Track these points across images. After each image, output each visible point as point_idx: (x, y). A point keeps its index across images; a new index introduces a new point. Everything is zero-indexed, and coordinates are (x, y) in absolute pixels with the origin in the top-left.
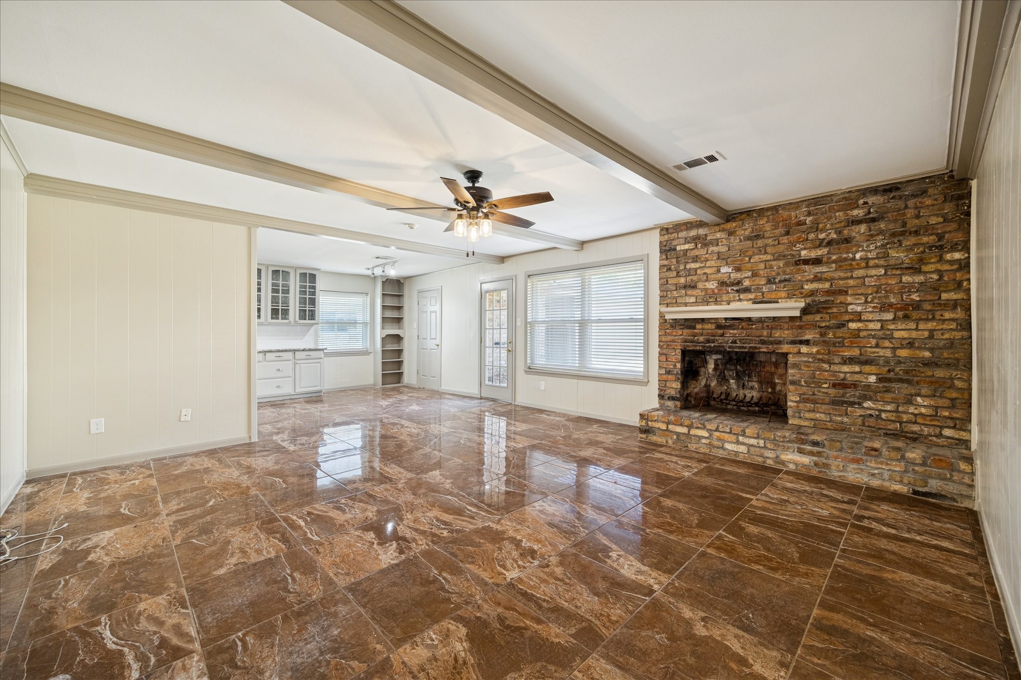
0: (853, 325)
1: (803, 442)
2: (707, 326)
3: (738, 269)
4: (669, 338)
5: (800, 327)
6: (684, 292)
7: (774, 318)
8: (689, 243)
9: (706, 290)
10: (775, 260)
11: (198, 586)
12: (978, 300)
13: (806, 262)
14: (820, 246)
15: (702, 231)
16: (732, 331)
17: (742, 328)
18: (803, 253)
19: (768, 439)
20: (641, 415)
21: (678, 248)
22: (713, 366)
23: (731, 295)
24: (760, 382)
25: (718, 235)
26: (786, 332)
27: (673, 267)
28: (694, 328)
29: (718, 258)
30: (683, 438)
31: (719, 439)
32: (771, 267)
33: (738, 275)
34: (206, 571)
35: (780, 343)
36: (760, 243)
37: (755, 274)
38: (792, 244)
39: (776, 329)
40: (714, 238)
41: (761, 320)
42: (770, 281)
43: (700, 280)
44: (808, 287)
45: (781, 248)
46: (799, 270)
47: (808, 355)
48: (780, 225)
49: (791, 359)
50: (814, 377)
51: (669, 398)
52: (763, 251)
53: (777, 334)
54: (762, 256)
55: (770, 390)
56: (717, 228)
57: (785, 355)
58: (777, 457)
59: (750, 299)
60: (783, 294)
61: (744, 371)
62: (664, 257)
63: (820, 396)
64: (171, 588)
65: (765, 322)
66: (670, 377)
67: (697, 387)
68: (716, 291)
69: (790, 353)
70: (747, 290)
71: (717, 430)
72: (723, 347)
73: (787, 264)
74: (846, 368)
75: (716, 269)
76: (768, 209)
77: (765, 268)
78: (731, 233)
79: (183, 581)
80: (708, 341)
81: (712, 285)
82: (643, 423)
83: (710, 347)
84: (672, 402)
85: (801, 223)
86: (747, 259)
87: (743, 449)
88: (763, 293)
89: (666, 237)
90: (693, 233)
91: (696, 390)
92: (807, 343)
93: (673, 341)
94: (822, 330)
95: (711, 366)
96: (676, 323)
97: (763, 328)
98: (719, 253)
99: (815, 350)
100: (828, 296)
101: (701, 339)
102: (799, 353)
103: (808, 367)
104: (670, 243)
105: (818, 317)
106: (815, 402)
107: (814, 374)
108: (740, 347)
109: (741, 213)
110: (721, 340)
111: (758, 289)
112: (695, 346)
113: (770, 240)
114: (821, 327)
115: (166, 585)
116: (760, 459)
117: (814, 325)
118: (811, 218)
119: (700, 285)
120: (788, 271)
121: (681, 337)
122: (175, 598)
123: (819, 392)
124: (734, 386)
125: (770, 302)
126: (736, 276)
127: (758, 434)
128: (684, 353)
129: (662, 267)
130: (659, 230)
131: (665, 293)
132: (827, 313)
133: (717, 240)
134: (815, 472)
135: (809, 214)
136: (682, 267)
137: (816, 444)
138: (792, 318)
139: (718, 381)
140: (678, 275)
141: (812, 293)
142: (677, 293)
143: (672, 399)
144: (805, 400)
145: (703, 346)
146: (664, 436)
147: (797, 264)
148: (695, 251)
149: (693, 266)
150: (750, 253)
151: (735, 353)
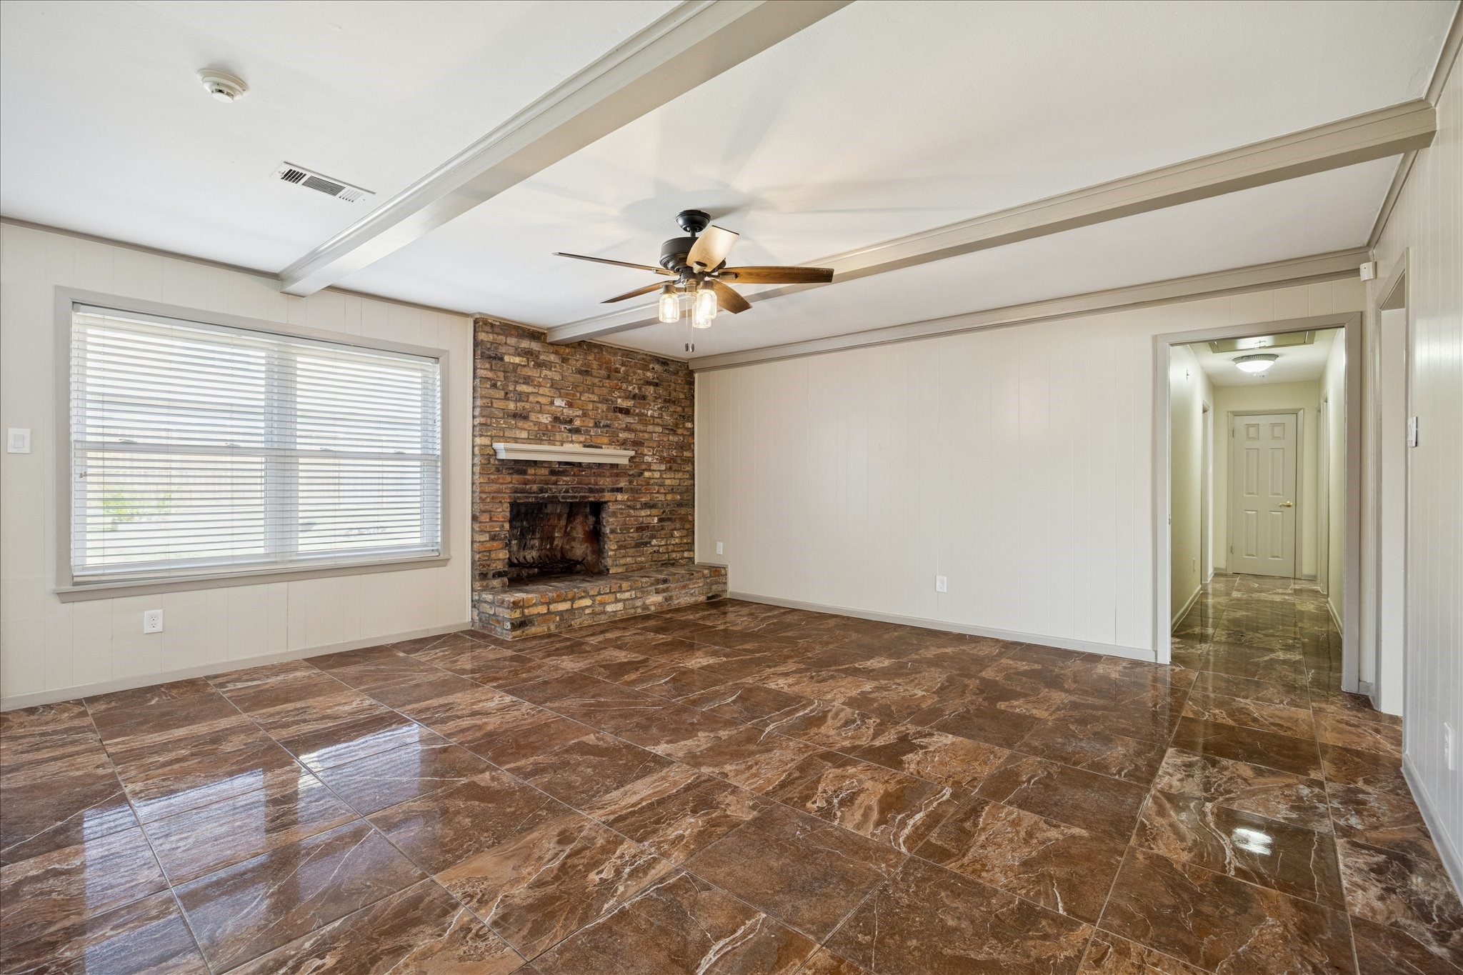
0: (647, 474)
2: (540, 471)
3: (570, 405)
4: (495, 487)
5: (617, 475)
6: (513, 422)
7: (599, 464)
8: (519, 355)
9: (539, 424)
10: (599, 402)
11: (1115, 835)
12: (698, 458)
13: (621, 410)
14: (629, 397)
15: (535, 346)
16: (565, 478)
17: (574, 475)
18: (619, 400)
21: (507, 359)
23: (565, 435)
24: (541, 539)
25: (552, 358)
26: (608, 479)
27: (499, 383)
28: (525, 473)
29: (552, 386)
31: (600, 604)
32: (597, 409)
33: (570, 412)
34: (1094, 845)
35: (602, 491)
36: (589, 380)
37: (585, 415)
38: (612, 389)
39: (600, 476)
40: (548, 359)
41: (590, 466)
42: (596, 425)
43: (532, 410)
44: (622, 435)
45: (605, 391)
46: (616, 417)
47: (621, 502)
48: (604, 366)
49: (610, 507)
50: (625, 524)
51: (494, 576)
52: (591, 390)
53: (601, 481)
54: (590, 396)
57: (606, 504)
59: (581, 442)
60: (605, 440)
62: (482, 365)
63: (629, 541)
64: (1144, 853)
65: (592, 468)
66: (495, 544)
68: (550, 427)
69: (609, 501)
70: (577, 431)
71: (599, 594)
72: (557, 497)
73: (608, 409)
74: (643, 513)
75: (549, 399)
77: (593, 409)
78: (564, 360)
79: (1126, 853)
80: (542, 491)
81: (545, 419)
83: (543, 498)
84: (499, 580)
85: (617, 370)
86: (578, 395)
87: (620, 606)
88: (591, 436)
90: (525, 344)
92: (620, 490)
93: (499, 492)
94: (630, 478)
97: (590, 475)
98: (552, 379)
99: (625, 497)
101: (535, 487)
102: (616, 501)
103: (622, 514)
104: (496, 348)
106: (626, 547)
107: (625, 521)
108: (571, 497)
110: (554, 488)
111: (587, 432)
112: (527, 497)
113: (597, 380)
114: (630, 475)
115: (1147, 862)
116: (632, 611)
117: (626, 473)
118: (623, 368)
119: (533, 417)
120: (609, 416)
121: (510, 486)
122: (1147, 840)
123: (628, 537)
125: (596, 447)
126: (568, 412)
127: (631, 586)
128: (514, 505)
129: (477, 378)
130: (472, 320)
131: (489, 420)
132: (633, 462)
133: (551, 363)
134: (665, 606)
135: (623, 364)
136: (511, 387)
140: (506, 398)
141: (625, 442)
142: (505, 423)
143: (499, 574)
144: (620, 547)
145: (536, 498)
146: (546, 621)
147: (615, 412)
148: (526, 369)
149: (523, 388)
150: (580, 389)
151: (526, 504)
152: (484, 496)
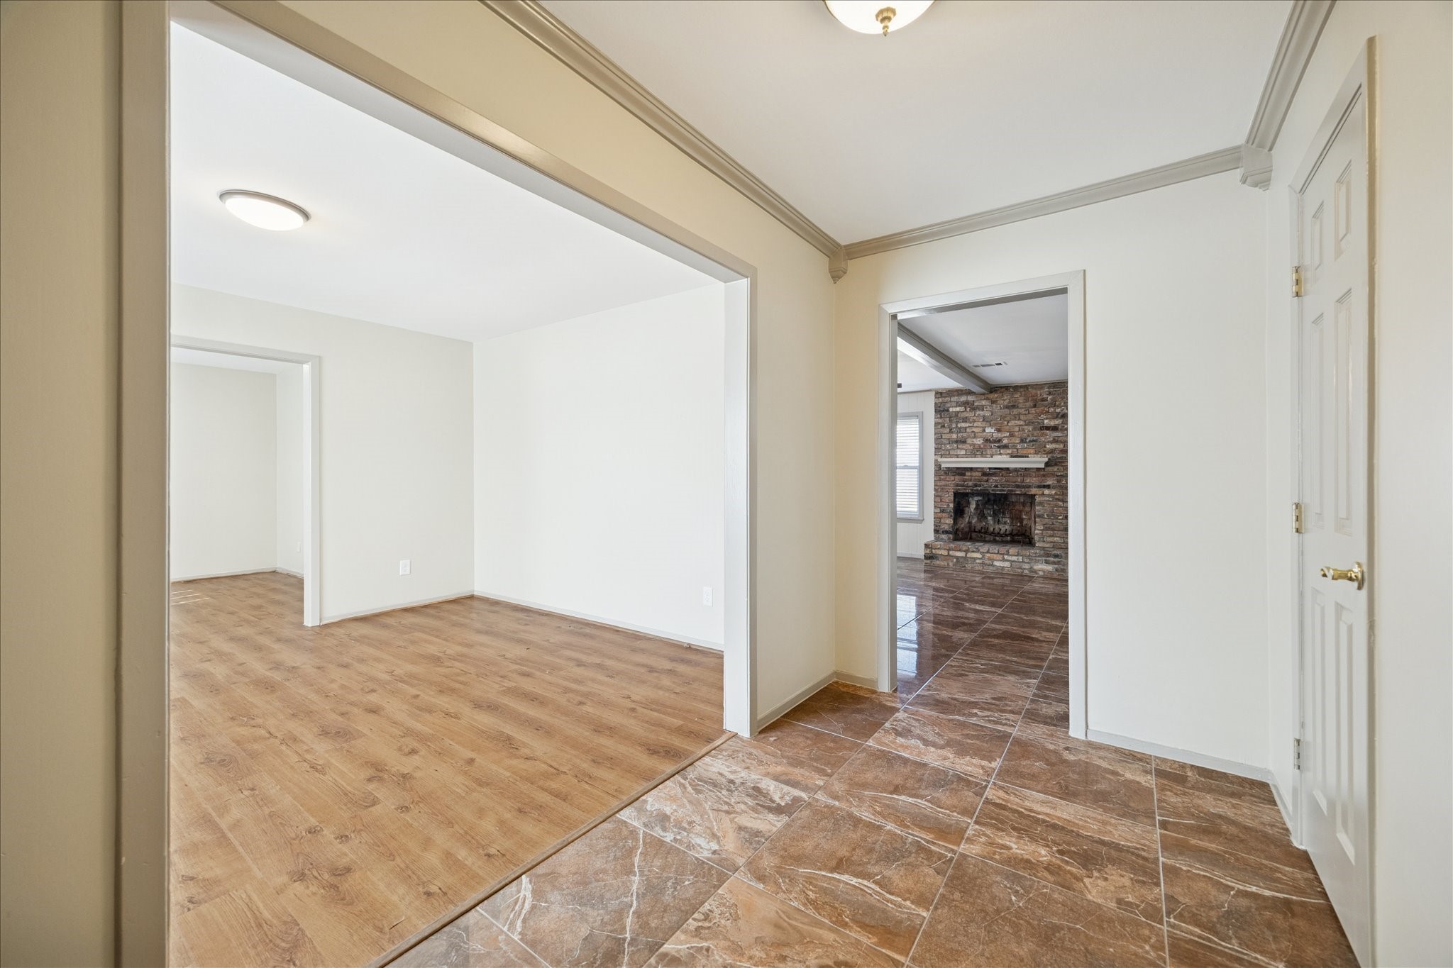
1: (1048, 555)
2: (974, 474)
3: (999, 430)
4: (943, 483)
5: (1044, 476)
6: (956, 446)
7: (1026, 468)
8: (960, 406)
9: (974, 445)
10: (1026, 425)
13: (1048, 428)
14: (1057, 417)
15: (970, 398)
16: (994, 478)
17: (1002, 476)
18: (1046, 421)
19: (1025, 556)
20: (926, 545)
21: (951, 410)
22: (974, 506)
23: (994, 450)
24: (1012, 518)
25: (984, 402)
26: (1034, 479)
27: (946, 424)
28: (964, 475)
29: (984, 420)
30: (961, 560)
31: (989, 559)
32: (1023, 430)
33: (999, 435)
35: (1029, 487)
36: (1015, 411)
37: (1012, 435)
38: (1038, 414)
39: (1027, 476)
40: (980, 404)
41: (1016, 470)
42: (1022, 441)
43: (969, 437)
45: (1030, 417)
46: (1043, 434)
47: (1049, 496)
48: (1030, 399)
49: (1038, 499)
50: (1053, 512)
51: (943, 532)
52: (1017, 418)
53: (1028, 480)
54: (1016, 422)
55: (1019, 524)
56: (983, 397)
57: (1033, 496)
58: (1031, 568)
59: (1009, 454)
60: (1032, 451)
61: (1000, 509)
62: (939, 416)
63: (1057, 525)
65: (1019, 471)
66: (944, 515)
67: (963, 523)
68: (982, 446)
69: (1036, 495)
70: (1006, 447)
71: (988, 552)
72: (988, 490)
73: (1034, 429)
75: (981, 429)
76: (1021, 387)
77: (1019, 430)
78: (993, 402)
80: (976, 485)
81: (979, 441)
82: (928, 551)
83: (977, 490)
84: (946, 535)
85: (1044, 400)
86: (1006, 423)
87: (1007, 564)
88: (1017, 449)
89: (941, 400)
90: (963, 399)
91: (962, 526)
92: (1048, 487)
93: (947, 485)
94: (1058, 478)
95: (973, 506)
96: (950, 471)
97: (1017, 476)
98: (984, 416)
99: (1053, 492)
100: (1063, 454)
101: (970, 484)
102: (1043, 494)
103: (1049, 504)
104: (944, 405)
105: (1055, 469)
106: (1053, 530)
107: (1053, 510)
108: (1000, 490)
109: (1001, 387)
110: (986, 484)
111: (1014, 446)
112: (964, 489)
113: (1023, 410)
116: (1019, 571)
117: (1053, 475)
118: (1051, 397)
119: (969, 441)
120: (1035, 433)
121: (953, 482)
123: (1056, 522)
124: (991, 522)
125: (1023, 457)
126: (997, 435)
127: (1018, 553)
128: (956, 494)
129: (936, 424)
130: (934, 393)
131: (940, 446)
132: (1062, 466)
133: (983, 406)
134: (1055, 575)
136: (954, 426)
137: (1056, 556)
138: (1038, 469)
139: (978, 519)
140: (951, 431)
141: (1052, 451)
142: (950, 446)
143: (946, 532)
144: (1047, 529)
145: (972, 490)
146: (946, 560)
147: (1041, 430)
148: (964, 413)
149: (963, 425)
150: (1008, 418)
151: (995, 495)
152: (937, 488)
